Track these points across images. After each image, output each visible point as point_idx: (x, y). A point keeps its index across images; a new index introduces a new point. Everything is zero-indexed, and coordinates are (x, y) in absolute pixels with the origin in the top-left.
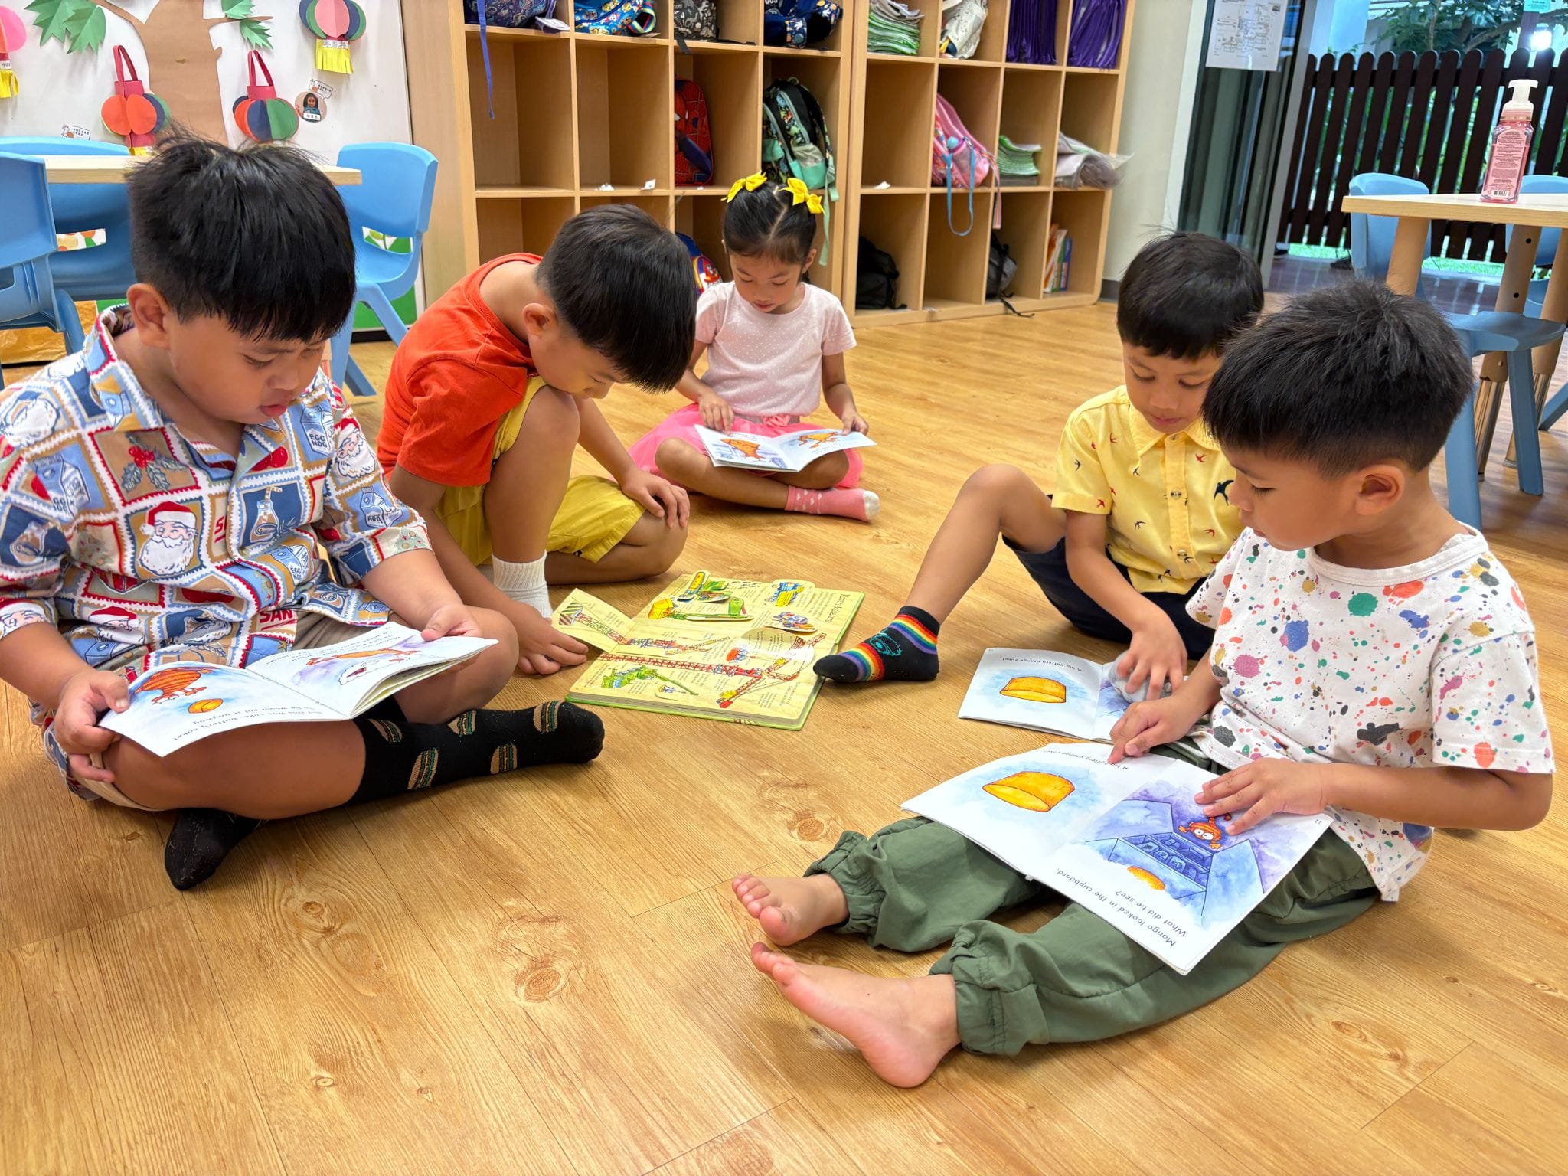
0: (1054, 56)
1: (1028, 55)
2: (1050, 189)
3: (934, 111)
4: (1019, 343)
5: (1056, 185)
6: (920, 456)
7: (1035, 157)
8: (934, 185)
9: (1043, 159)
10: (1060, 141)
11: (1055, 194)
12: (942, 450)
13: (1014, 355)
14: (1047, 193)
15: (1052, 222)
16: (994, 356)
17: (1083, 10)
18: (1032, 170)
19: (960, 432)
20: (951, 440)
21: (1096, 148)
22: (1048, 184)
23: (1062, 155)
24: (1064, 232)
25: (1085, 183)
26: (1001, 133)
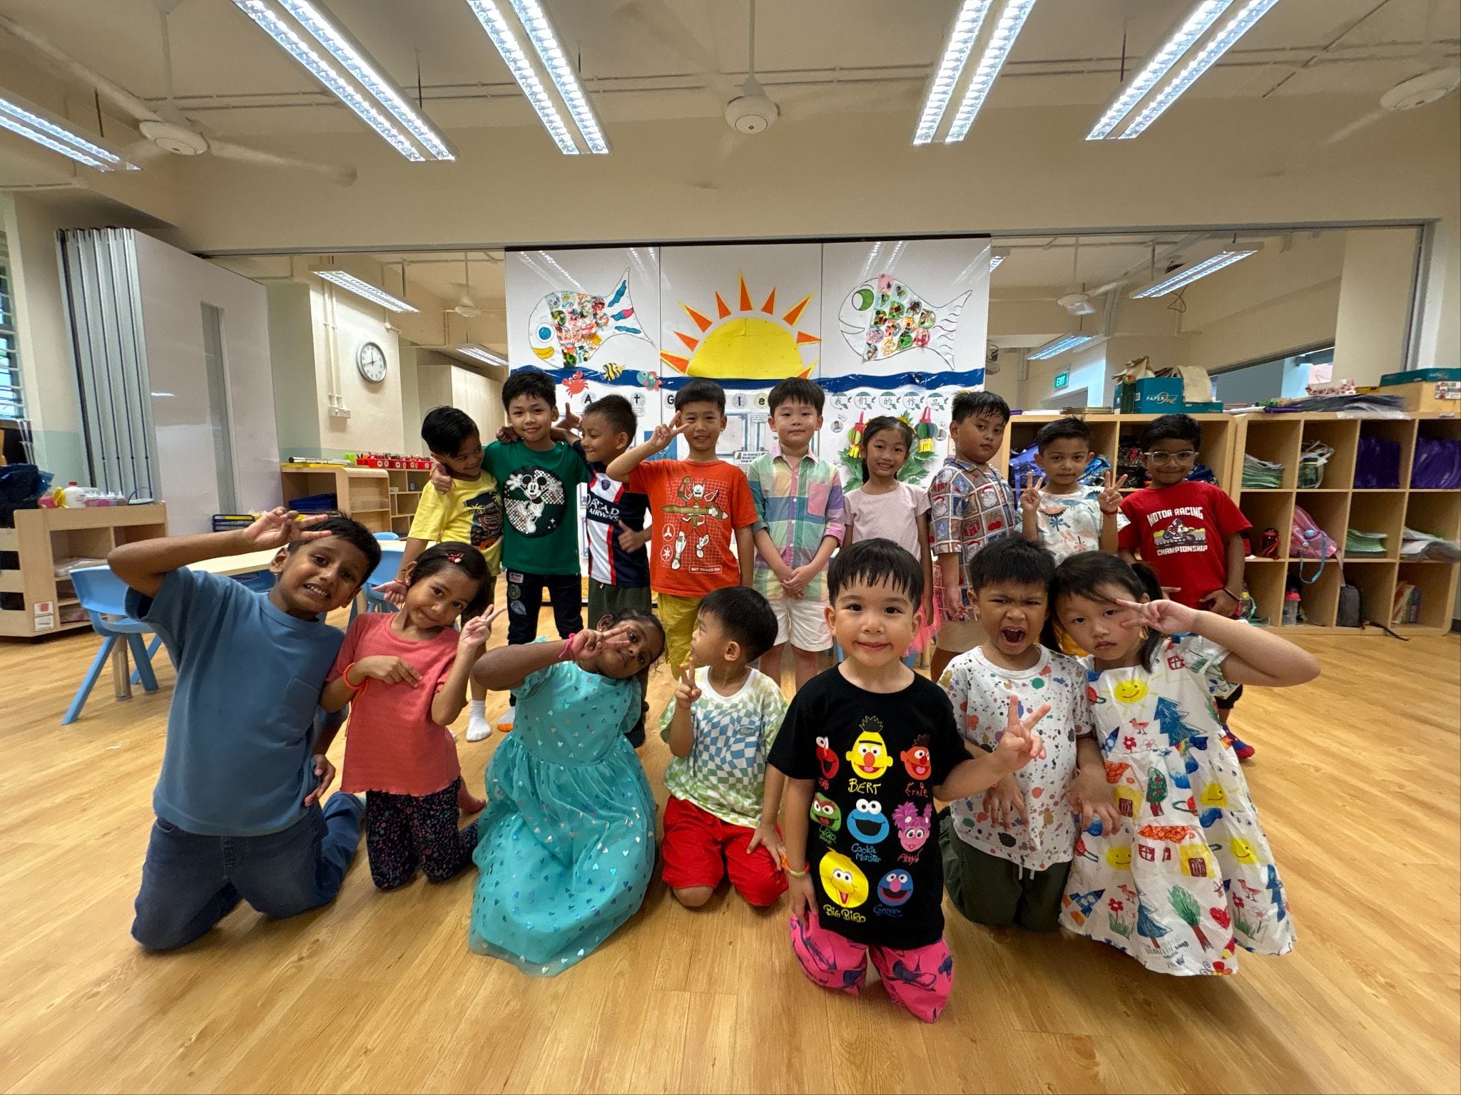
0: (1398, 483)
1: (1374, 484)
2: (1397, 561)
3: (1292, 515)
4: (1361, 658)
5: (1401, 558)
6: (1258, 727)
7: (1382, 542)
8: (1291, 556)
9: (1388, 543)
10: (1404, 531)
11: (1401, 564)
12: (1276, 727)
13: (1354, 667)
14: (1393, 564)
15: (1399, 579)
16: (1337, 666)
17: (1424, 456)
18: (1380, 549)
19: (1295, 718)
20: (1286, 722)
21: (1438, 536)
22: (1395, 558)
23: (1406, 541)
24: (1412, 587)
25: (1431, 558)
26: (1350, 526)
